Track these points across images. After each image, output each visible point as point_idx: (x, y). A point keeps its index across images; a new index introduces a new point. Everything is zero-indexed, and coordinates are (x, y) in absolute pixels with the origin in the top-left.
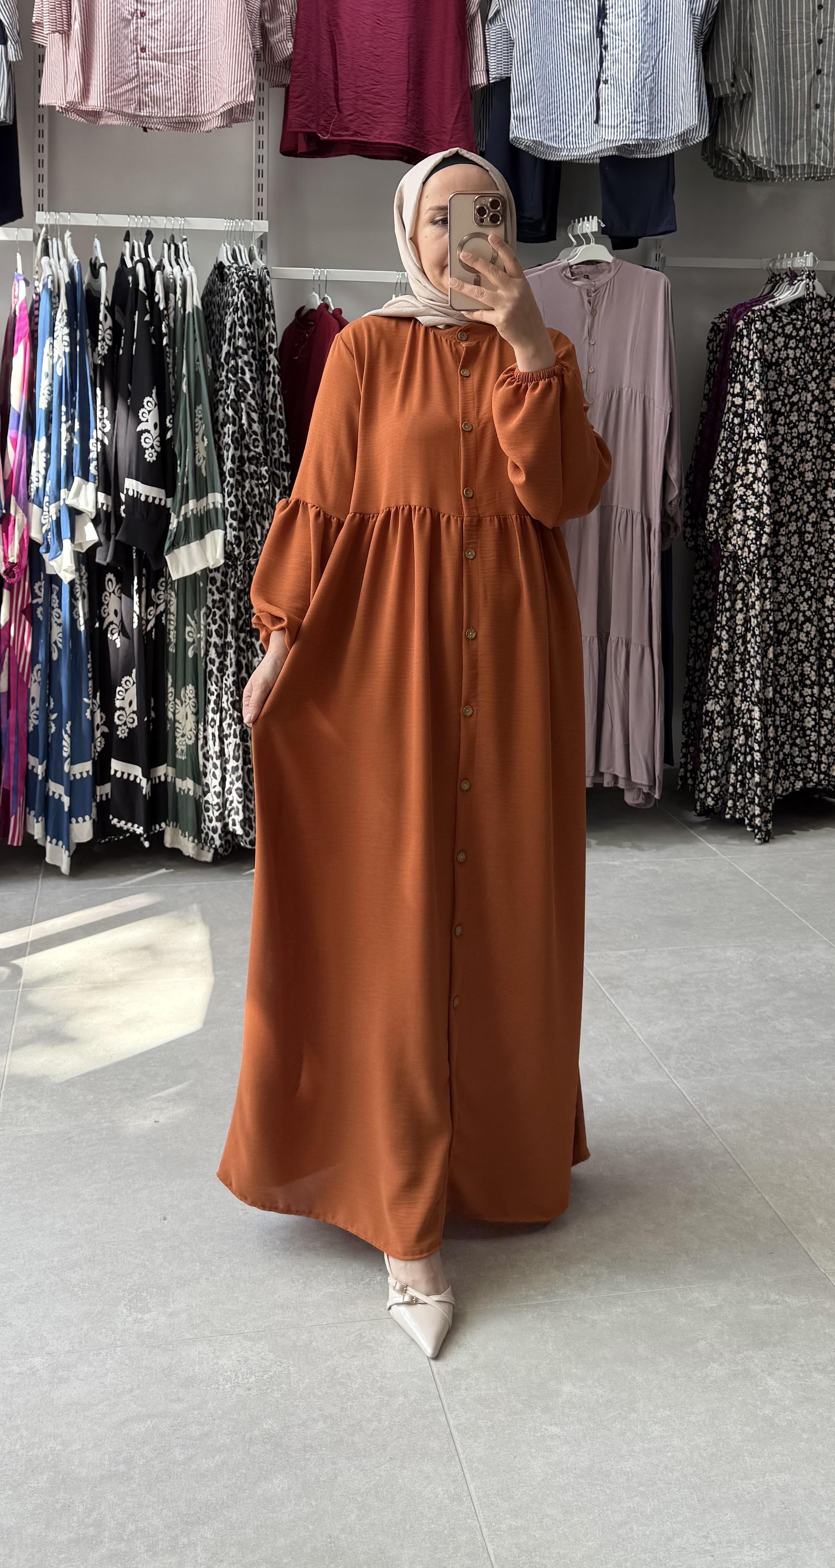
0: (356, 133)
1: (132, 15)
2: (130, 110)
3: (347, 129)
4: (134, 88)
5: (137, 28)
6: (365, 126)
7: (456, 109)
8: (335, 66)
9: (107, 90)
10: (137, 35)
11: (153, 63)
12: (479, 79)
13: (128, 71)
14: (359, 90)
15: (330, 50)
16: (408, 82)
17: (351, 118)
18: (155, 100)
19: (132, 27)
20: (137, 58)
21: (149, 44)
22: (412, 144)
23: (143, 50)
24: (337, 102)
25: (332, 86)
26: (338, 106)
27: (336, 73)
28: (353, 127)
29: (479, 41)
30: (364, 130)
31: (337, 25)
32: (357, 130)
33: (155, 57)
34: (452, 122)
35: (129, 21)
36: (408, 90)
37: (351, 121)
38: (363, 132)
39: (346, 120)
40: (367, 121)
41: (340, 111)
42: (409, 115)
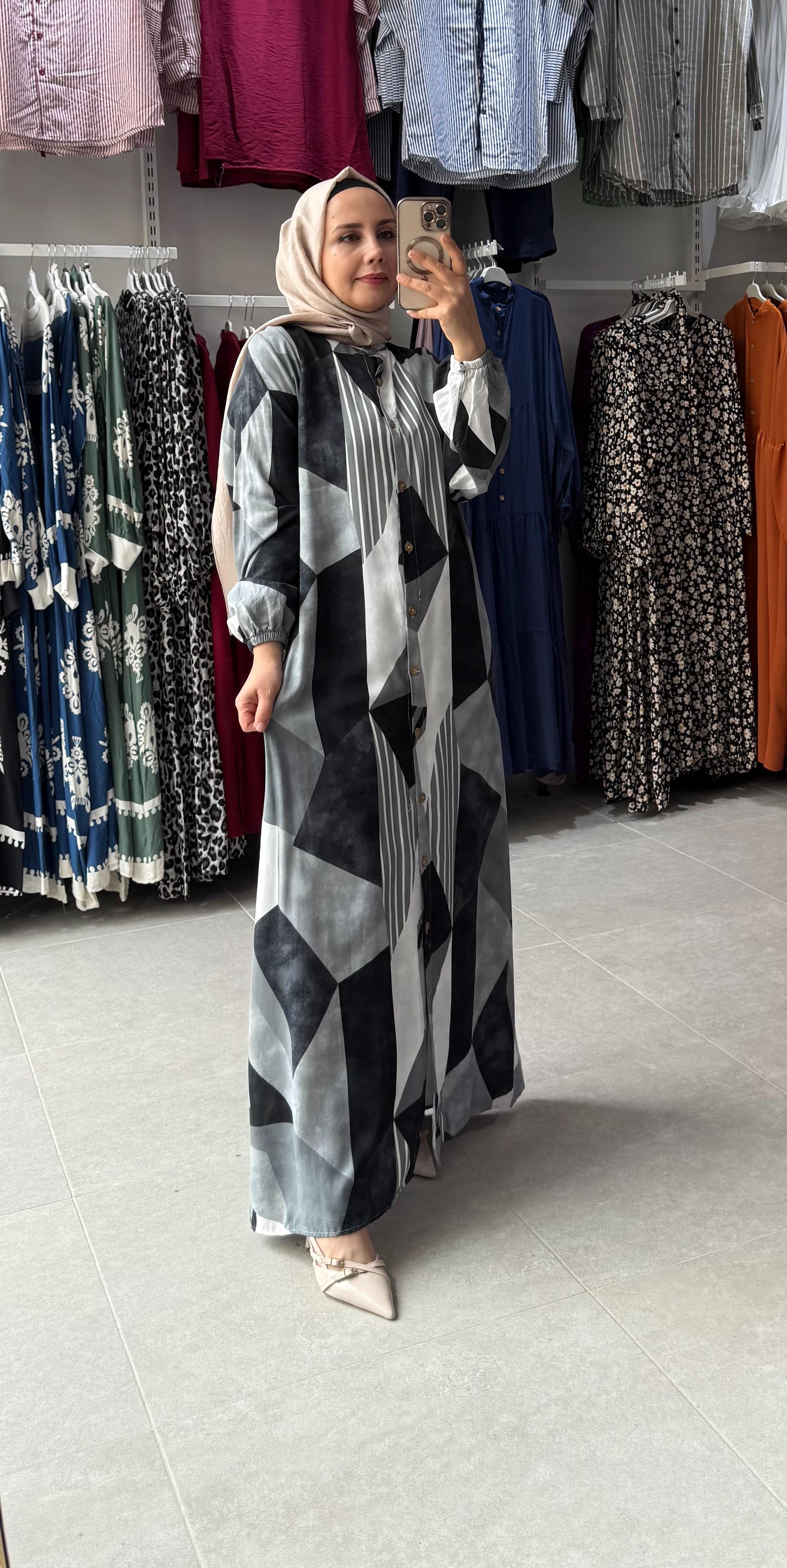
0: (256, 162)
1: (29, 37)
2: (33, 134)
3: (246, 157)
4: (35, 112)
5: (34, 50)
6: (264, 154)
7: (354, 138)
8: (230, 93)
9: (8, 114)
10: (35, 58)
11: (53, 86)
12: (373, 107)
13: (27, 94)
14: (256, 117)
15: (224, 77)
16: (305, 110)
17: (250, 145)
18: (58, 125)
19: (30, 49)
20: (37, 81)
21: (50, 67)
22: (312, 172)
23: (42, 72)
24: (235, 128)
25: (228, 114)
26: (236, 134)
27: (231, 101)
28: (252, 155)
29: (369, 69)
30: (264, 158)
31: (230, 52)
32: (258, 158)
33: (54, 80)
34: (351, 151)
35: (26, 43)
36: (305, 117)
37: (250, 149)
38: (263, 160)
39: (244, 148)
40: (266, 149)
41: (238, 139)
42: (308, 143)
